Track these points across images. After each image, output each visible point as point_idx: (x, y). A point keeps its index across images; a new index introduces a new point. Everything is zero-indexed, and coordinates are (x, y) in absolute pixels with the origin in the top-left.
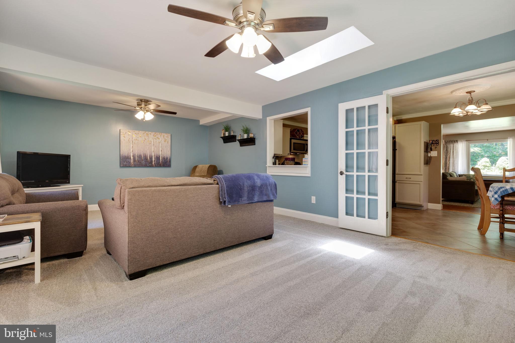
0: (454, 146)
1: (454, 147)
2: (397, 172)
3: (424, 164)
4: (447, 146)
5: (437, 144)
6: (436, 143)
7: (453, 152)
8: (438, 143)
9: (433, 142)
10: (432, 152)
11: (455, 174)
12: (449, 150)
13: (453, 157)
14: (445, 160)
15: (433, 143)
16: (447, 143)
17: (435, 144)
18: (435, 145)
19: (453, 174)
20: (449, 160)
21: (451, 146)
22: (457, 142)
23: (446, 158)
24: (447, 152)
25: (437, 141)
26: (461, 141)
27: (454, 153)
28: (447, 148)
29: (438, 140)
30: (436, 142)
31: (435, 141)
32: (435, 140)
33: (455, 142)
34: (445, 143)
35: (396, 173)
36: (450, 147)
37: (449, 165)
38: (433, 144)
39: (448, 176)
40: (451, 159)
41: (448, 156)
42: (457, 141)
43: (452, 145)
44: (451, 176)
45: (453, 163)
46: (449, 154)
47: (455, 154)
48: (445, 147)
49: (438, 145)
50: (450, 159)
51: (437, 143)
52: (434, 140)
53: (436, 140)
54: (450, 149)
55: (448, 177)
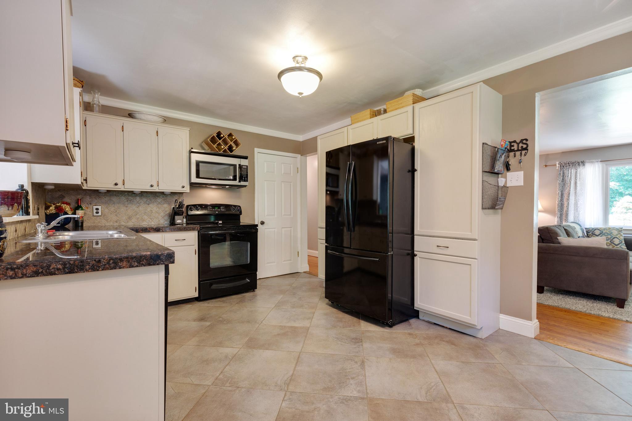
0: (578, 172)
1: (578, 175)
2: (418, 229)
3: (483, 209)
4: (563, 173)
5: (523, 152)
6: (520, 149)
7: (576, 183)
8: (526, 149)
9: (513, 146)
10: (509, 174)
11: (578, 228)
12: (567, 179)
13: (576, 193)
14: (560, 199)
15: (513, 148)
16: (563, 167)
17: (518, 150)
18: (518, 153)
19: (574, 229)
20: (568, 199)
21: (571, 173)
22: (584, 165)
23: (562, 195)
24: (564, 184)
25: (524, 142)
26: (592, 162)
27: (578, 185)
28: (563, 176)
29: (527, 140)
30: (521, 145)
31: (518, 144)
32: (518, 141)
33: (579, 165)
34: (561, 166)
35: (416, 233)
36: (570, 175)
37: (568, 209)
38: (513, 150)
39: (561, 234)
40: (572, 198)
41: (567, 191)
42: (583, 163)
43: (573, 171)
44: (568, 234)
45: (576, 204)
46: (568, 188)
47: (578, 188)
48: (560, 174)
49: (525, 155)
50: (570, 197)
51: (523, 149)
52: (515, 142)
53: (522, 141)
54: (571, 178)
55: (560, 236)
